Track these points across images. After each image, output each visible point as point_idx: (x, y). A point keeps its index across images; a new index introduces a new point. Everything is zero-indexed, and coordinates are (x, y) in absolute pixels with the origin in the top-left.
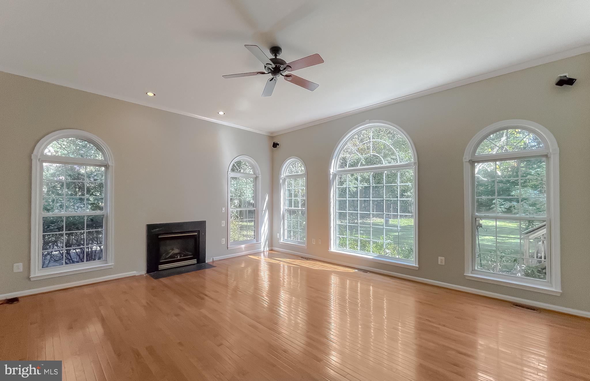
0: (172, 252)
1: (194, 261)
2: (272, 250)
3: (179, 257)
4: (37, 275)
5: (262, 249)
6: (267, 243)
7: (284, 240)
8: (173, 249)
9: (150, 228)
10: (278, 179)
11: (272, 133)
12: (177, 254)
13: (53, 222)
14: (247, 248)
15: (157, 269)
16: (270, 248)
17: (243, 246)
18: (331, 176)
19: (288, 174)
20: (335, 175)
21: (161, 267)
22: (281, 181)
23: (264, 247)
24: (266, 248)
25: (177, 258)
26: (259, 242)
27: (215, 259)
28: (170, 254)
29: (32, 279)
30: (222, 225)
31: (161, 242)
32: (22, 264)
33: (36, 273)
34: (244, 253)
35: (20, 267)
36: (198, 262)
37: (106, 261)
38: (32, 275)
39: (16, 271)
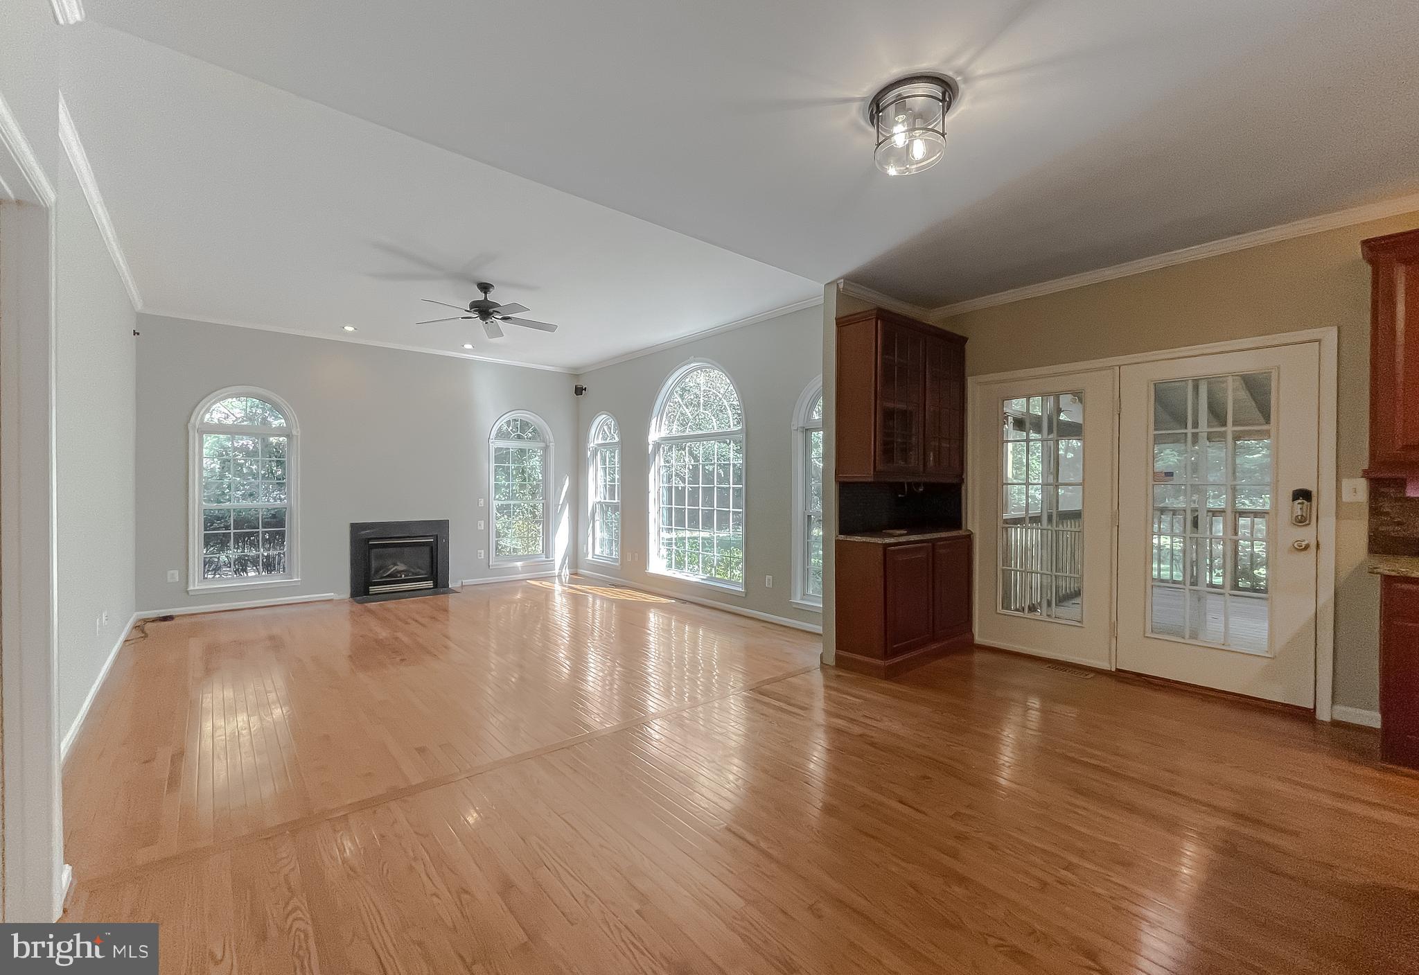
0: (394, 568)
1: (430, 584)
2: (576, 574)
3: (403, 576)
4: (197, 588)
5: (557, 572)
6: (567, 562)
7: (595, 557)
8: (395, 564)
9: (355, 528)
10: (585, 449)
12: (400, 572)
13: (218, 518)
14: (526, 569)
15: (367, 592)
16: (573, 571)
17: (519, 564)
18: (650, 448)
19: (600, 441)
20: (657, 446)
21: (373, 589)
22: (589, 453)
23: (561, 568)
24: (564, 570)
25: (401, 577)
26: (551, 559)
27: (466, 582)
28: (390, 572)
29: (190, 593)
30: (479, 528)
31: (374, 551)
32: (176, 573)
33: (195, 585)
34: (520, 576)
35: (174, 575)
36: (436, 586)
37: (291, 575)
38: (191, 588)
39: (169, 580)
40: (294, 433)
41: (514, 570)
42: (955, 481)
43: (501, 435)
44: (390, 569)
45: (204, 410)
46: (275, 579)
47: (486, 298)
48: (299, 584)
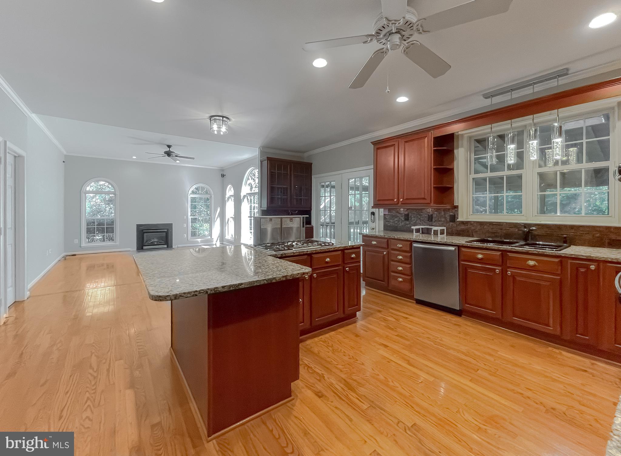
0: (153, 240)
1: (166, 246)
2: (222, 244)
3: (156, 243)
6: (219, 239)
8: (154, 238)
9: (138, 226)
10: (225, 197)
11: (222, 168)
12: (155, 241)
13: (91, 222)
14: (202, 242)
15: (142, 249)
16: (221, 242)
17: (199, 240)
19: (229, 194)
20: (244, 196)
21: (145, 247)
23: (216, 241)
26: (213, 238)
27: (179, 246)
28: (151, 242)
29: (82, 247)
30: (184, 226)
31: (145, 234)
32: (77, 240)
33: (83, 245)
34: (200, 244)
35: (76, 241)
36: (168, 247)
37: (116, 242)
38: (82, 245)
39: (75, 243)
40: (117, 193)
41: (197, 242)
42: (309, 209)
43: (193, 193)
44: (151, 241)
45: (86, 186)
46: (110, 243)
47: (169, 150)
48: (118, 245)
